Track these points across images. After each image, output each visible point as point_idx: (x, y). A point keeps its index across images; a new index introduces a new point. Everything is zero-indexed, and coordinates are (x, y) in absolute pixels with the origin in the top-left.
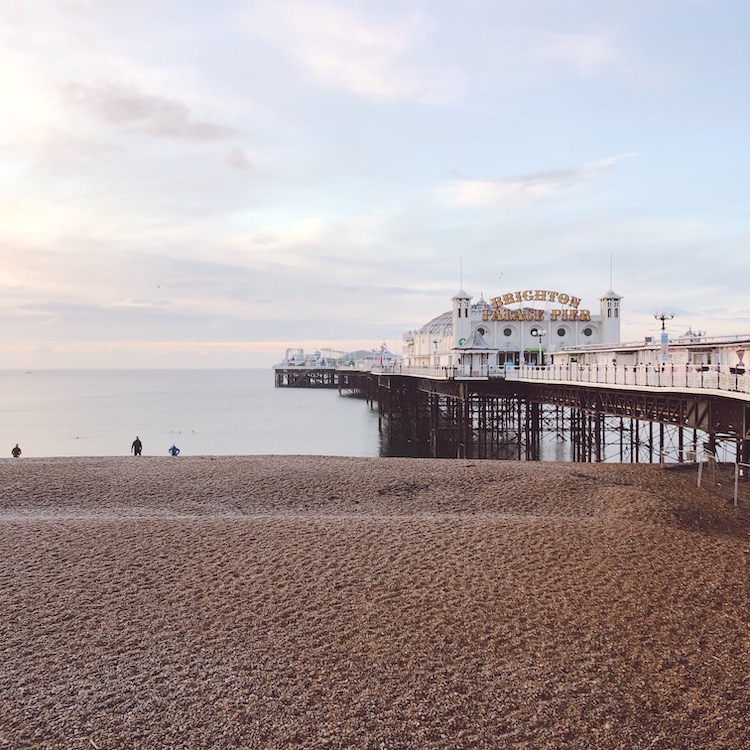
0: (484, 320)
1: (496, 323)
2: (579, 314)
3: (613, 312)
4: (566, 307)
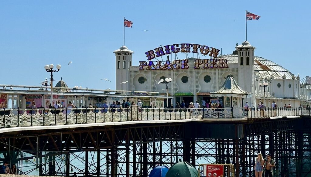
2: (218, 63)
3: (245, 60)
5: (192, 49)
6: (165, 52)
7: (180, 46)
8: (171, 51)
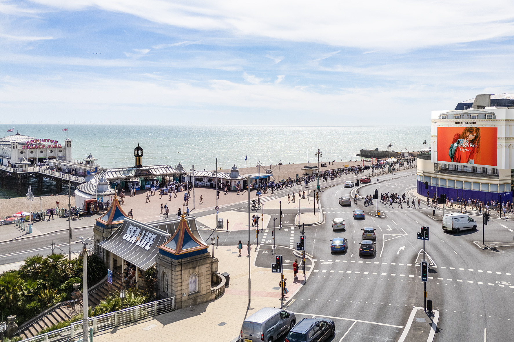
0: (23, 149)
1: (27, 149)
2: (57, 146)
3: (69, 145)
4: (53, 144)
5: (46, 141)
6: (35, 142)
7: (41, 140)
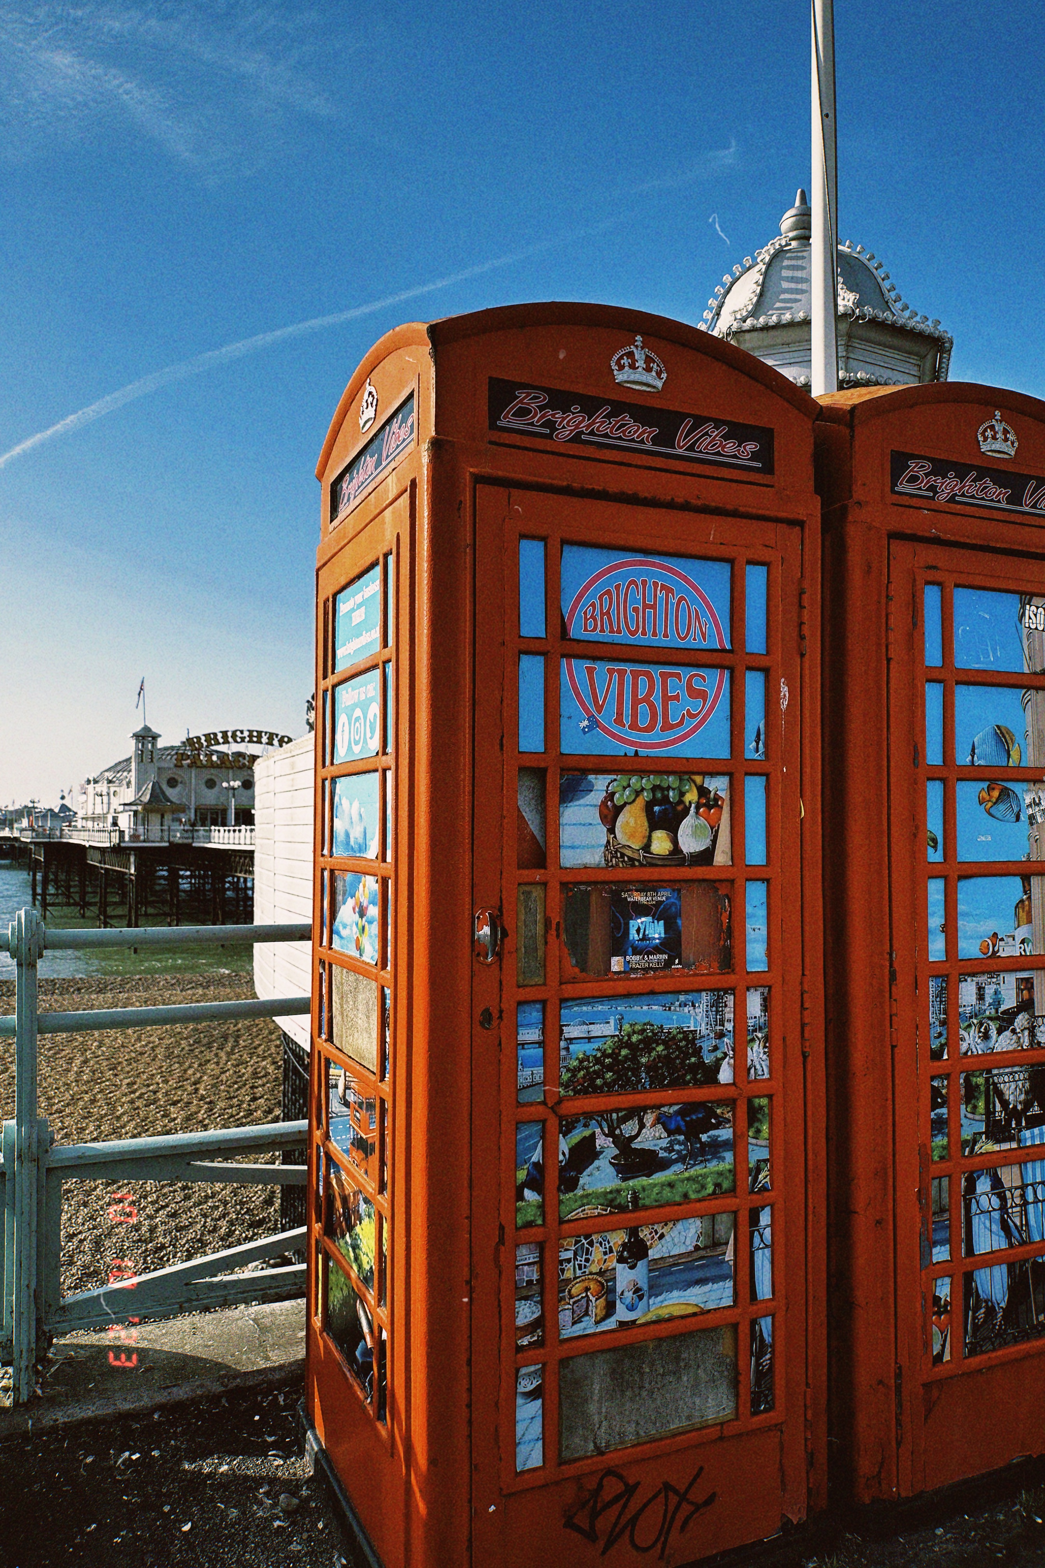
0: (176, 766)
1: (194, 771)
5: (265, 739)
6: (221, 741)
7: (246, 734)
8: (230, 739)
